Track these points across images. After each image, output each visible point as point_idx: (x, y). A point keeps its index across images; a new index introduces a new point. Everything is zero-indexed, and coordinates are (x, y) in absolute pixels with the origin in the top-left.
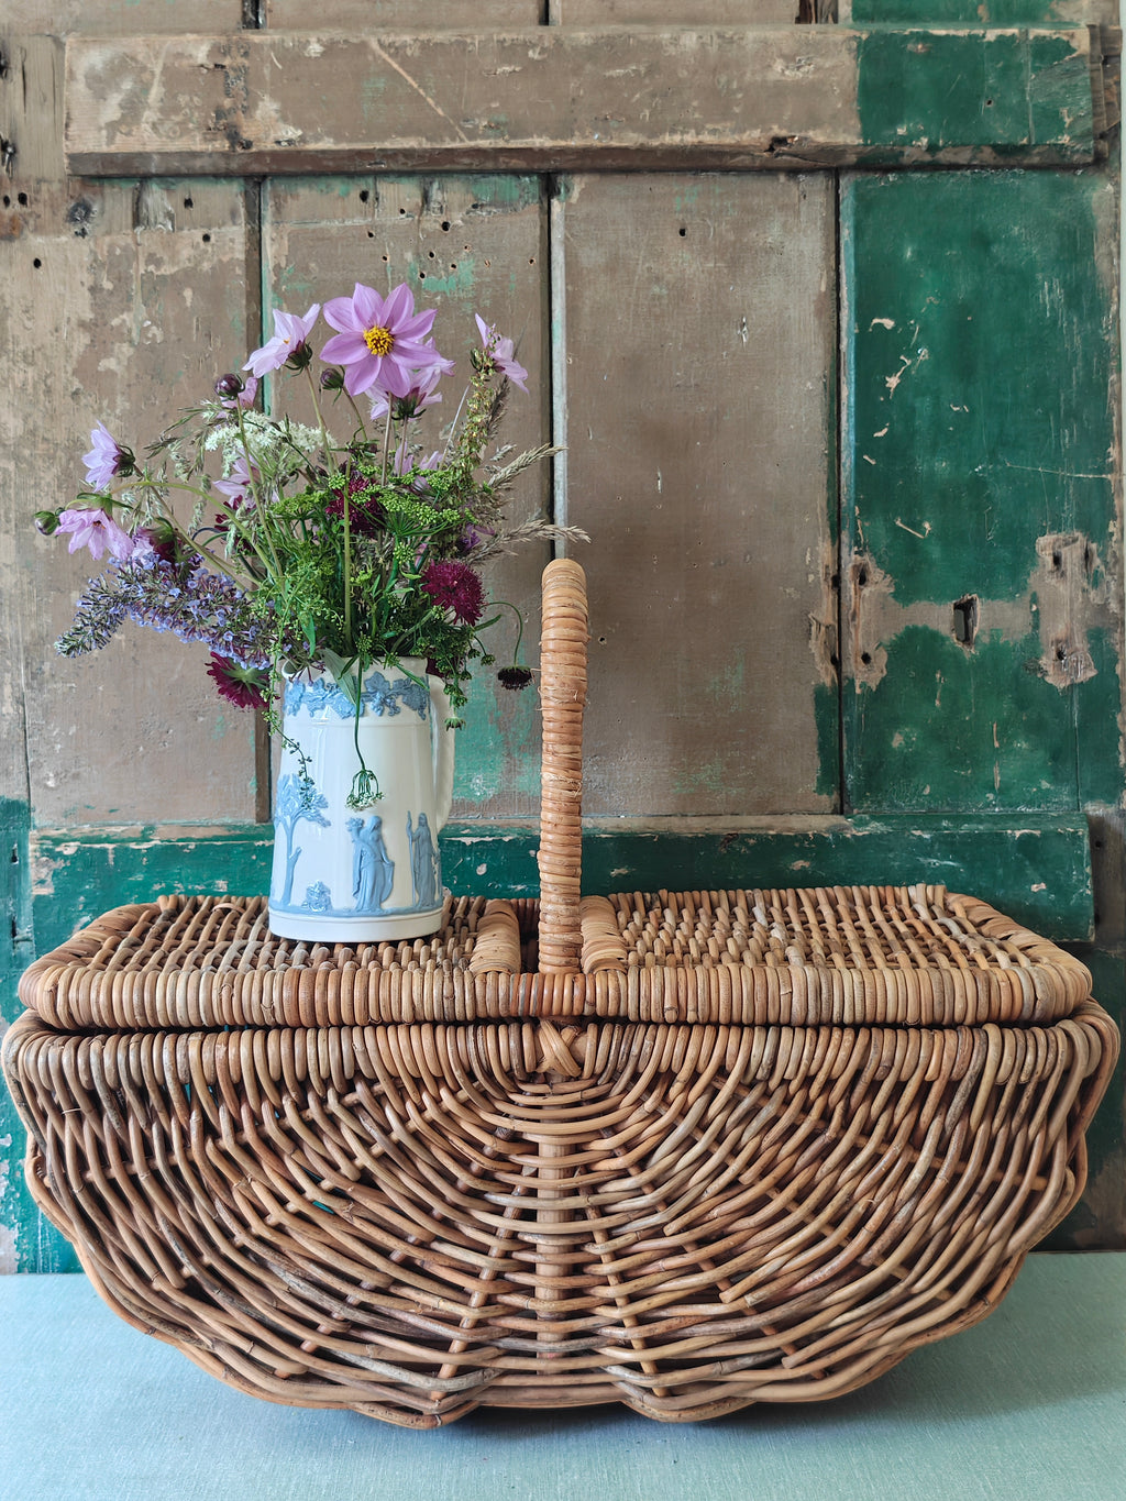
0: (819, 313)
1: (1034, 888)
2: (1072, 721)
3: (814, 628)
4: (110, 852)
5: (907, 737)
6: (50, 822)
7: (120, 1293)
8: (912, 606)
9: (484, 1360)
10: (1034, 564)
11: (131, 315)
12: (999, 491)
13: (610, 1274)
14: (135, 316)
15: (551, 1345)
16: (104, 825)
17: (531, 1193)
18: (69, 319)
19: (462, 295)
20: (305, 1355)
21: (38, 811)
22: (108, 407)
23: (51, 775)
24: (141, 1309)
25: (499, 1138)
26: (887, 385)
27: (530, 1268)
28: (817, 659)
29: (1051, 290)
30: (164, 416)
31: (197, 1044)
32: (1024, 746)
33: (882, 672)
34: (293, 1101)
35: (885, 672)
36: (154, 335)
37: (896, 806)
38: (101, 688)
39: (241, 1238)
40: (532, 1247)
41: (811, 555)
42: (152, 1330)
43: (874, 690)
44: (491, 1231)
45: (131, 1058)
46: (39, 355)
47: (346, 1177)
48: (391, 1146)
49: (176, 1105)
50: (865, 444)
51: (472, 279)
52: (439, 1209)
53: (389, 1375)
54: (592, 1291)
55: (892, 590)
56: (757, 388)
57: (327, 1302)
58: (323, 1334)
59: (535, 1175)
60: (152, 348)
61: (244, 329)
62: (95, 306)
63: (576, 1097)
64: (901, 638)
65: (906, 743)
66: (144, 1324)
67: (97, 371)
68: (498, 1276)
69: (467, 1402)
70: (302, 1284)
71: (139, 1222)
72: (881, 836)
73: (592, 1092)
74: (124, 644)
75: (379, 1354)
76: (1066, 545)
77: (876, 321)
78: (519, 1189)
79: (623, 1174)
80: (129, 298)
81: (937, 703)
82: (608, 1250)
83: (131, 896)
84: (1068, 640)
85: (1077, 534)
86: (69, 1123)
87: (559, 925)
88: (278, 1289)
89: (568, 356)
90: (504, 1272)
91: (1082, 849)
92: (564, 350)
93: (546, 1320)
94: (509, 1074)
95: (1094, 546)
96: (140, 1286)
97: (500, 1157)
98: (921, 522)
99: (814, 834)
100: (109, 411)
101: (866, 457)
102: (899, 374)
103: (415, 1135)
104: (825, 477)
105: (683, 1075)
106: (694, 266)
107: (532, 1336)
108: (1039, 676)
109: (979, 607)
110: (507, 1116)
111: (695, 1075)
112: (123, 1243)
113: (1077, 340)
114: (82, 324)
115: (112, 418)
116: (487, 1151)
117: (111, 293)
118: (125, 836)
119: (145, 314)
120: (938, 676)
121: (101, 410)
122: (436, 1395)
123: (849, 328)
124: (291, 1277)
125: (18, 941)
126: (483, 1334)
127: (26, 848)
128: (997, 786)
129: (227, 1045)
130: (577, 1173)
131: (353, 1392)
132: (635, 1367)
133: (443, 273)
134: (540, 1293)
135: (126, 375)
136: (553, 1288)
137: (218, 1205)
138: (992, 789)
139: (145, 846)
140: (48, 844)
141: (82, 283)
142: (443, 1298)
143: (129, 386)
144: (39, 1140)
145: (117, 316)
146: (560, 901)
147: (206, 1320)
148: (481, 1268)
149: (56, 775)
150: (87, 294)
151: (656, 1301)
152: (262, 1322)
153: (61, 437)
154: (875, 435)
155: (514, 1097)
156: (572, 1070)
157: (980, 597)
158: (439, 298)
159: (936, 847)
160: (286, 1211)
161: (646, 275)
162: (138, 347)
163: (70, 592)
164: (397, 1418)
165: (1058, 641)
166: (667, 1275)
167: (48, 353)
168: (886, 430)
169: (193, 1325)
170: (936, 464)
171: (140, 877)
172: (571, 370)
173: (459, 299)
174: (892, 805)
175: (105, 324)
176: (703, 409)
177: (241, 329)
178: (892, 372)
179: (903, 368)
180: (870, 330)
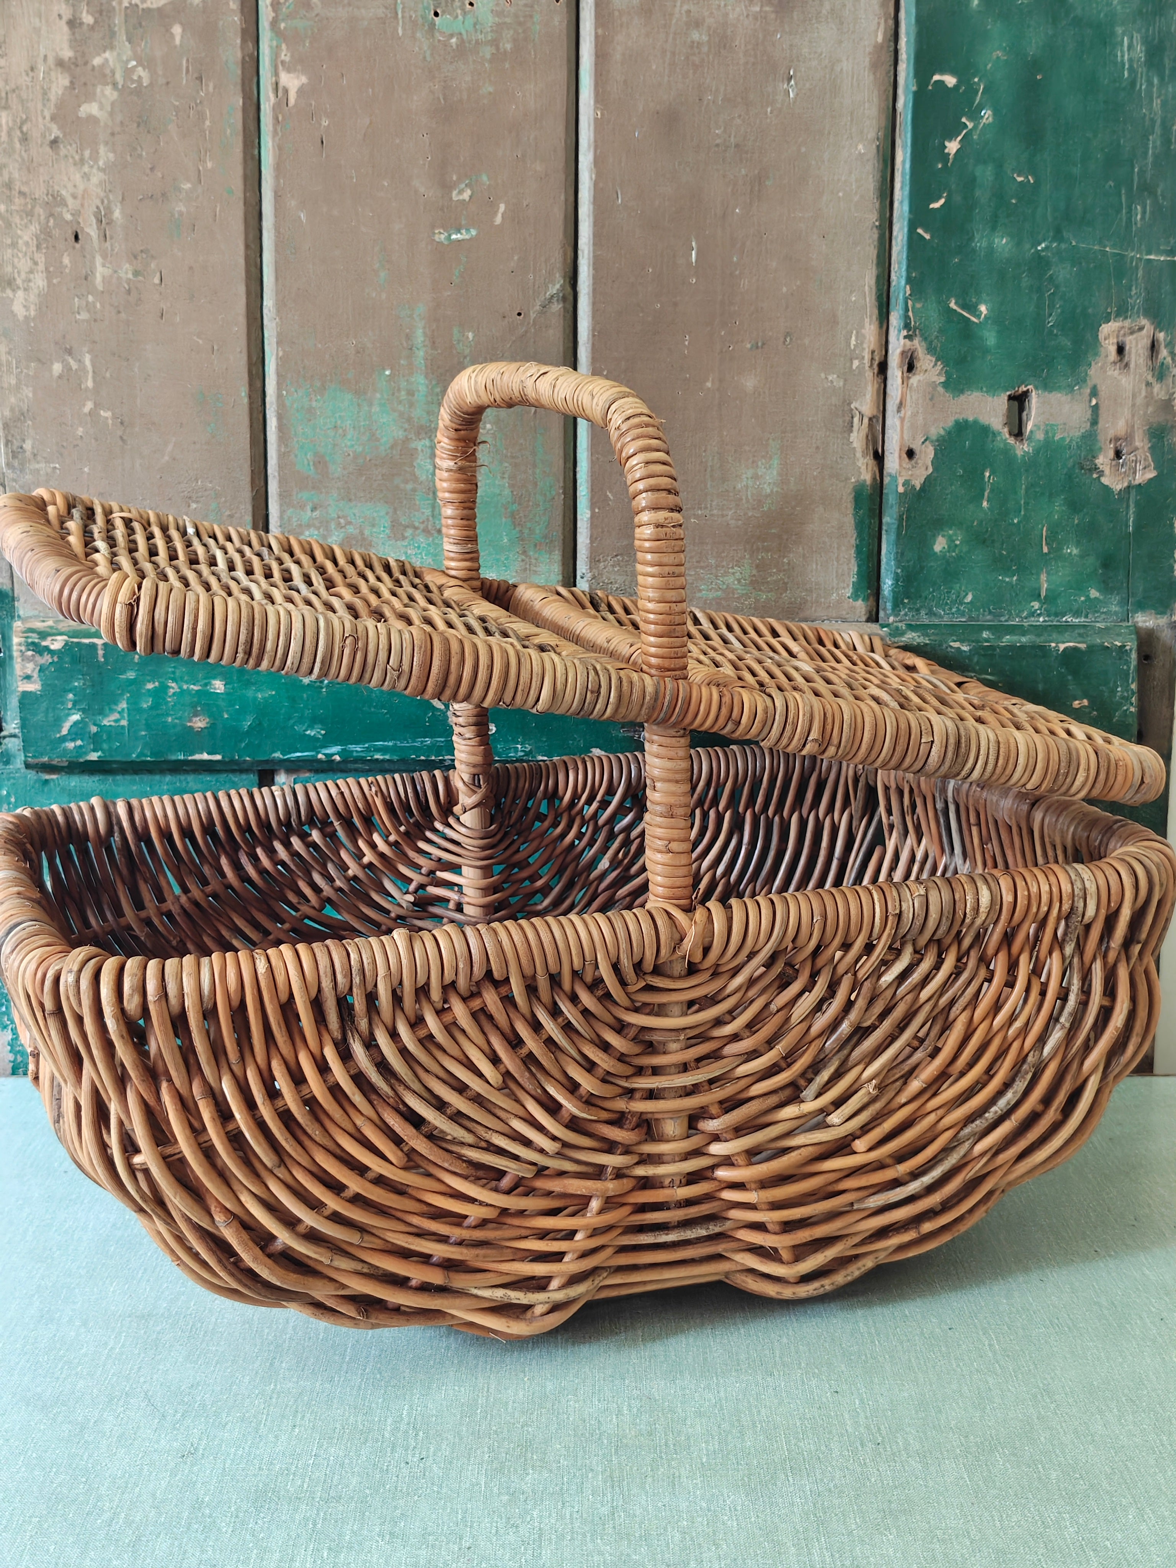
0: (874, 66)
1: (1076, 704)
2: (1127, 526)
3: (856, 420)
4: (99, 647)
5: (951, 540)
6: (36, 613)
8: (962, 398)
10: (1096, 354)
11: (115, 53)
12: (1063, 272)
14: (119, 54)
18: (45, 56)
19: (481, 37)
21: (22, 600)
22: (90, 158)
26: (946, 151)
28: (859, 454)
29: (1130, 47)
30: (152, 169)
32: (1075, 551)
33: (928, 469)
35: (930, 470)
36: (140, 77)
37: (935, 615)
38: (86, 469)
41: (857, 338)
43: (918, 488)
46: (13, 98)
50: (919, 215)
51: (490, 20)
55: (943, 379)
56: (803, 149)
60: (138, 92)
61: (239, 72)
62: (76, 43)
64: (949, 433)
65: (949, 547)
67: (78, 118)
74: (110, 422)
76: (1132, 333)
77: (936, 77)
80: (112, 34)
81: (985, 504)
83: (122, 694)
84: (1129, 438)
85: (1144, 322)
89: (596, 108)
91: (1128, 663)
92: (592, 102)
95: (1161, 336)
98: (977, 304)
100: (92, 163)
101: (920, 231)
102: (959, 138)
104: (876, 252)
106: (738, 9)
108: (1095, 476)
109: (1035, 401)
113: (1157, 103)
114: (60, 63)
115: (95, 171)
117: (92, 28)
119: (130, 53)
120: (987, 474)
121: (82, 161)
123: (906, 86)
125: (4, 737)
127: (10, 639)
128: (1043, 594)
133: (459, 11)
135: (110, 123)
138: (1038, 597)
140: (34, 638)
141: (60, 16)
143: (113, 134)
145: (99, 55)
150: (66, 29)
153: (40, 192)
154: (931, 206)
157: (1036, 388)
158: (454, 40)
159: (975, 660)
161: (684, 19)
162: (123, 91)
163: (52, 364)
165: (1117, 439)
167: (24, 95)
168: (942, 201)
170: (996, 241)
171: (131, 675)
172: (599, 125)
173: (477, 41)
174: (931, 613)
175: (86, 63)
176: (743, 172)
177: (236, 72)
178: (951, 137)
179: (965, 132)
180: (930, 87)
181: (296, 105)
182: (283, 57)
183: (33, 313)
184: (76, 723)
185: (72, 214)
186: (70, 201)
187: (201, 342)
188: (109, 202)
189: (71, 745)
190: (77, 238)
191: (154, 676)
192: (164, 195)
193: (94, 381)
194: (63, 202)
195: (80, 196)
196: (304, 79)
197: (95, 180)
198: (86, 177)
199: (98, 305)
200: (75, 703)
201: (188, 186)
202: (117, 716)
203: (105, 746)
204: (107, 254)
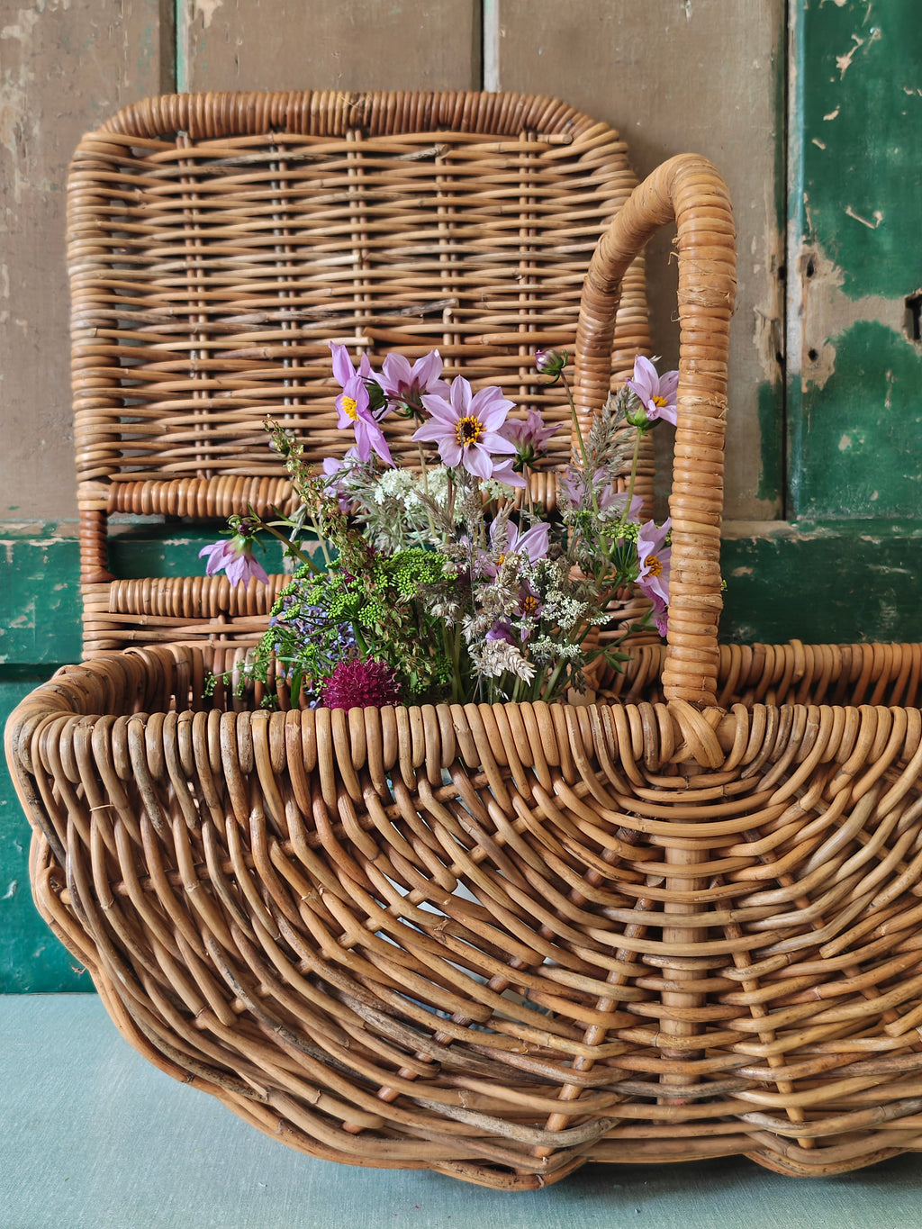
3: (759, 323)
4: (8, 548)
5: (855, 439)
7: (154, 1033)
8: (861, 300)
9: (603, 1109)
13: (754, 1005)
15: (682, 1090)
16: (5, 522)
17: (658, 907)
20: (384, 1105)
22: (11, 76)
24: (180, 1053)
25: (622, 841)
26: (838, 66)
27: (655, 997)
28: (762, 356)
30: (71, 88)
31: (263, 723)
33: (829, 369)
34: (377, 795)
35: (833, 371)
37: (842, 513)
39: (308, 962)
40: (657, 972)
41: (758, 242)
42: (190, 1077)
43: (821, 388)
44: (610, 952)
45: (181, 740)
47: (442, 888)
48: (497, 849)
49: (234, 799)
50: (814, 126)
52: (550, 925)
53: (487, 1128)
54: (731, 1025)
55: (842, 282)
56: (701, 65)
57: (413, 1040)
58: (406, 1079)
59: (663, 885)
60: (59, 15)
63: (718, 791)
64: (850, 334)
65: (854, 446)
66: (180, 1069)
68: (620, 1007)
69: (576, 1158)
70: (382, 1019)
71: (181, 945)
72: (829, 541)
73: (736, 787)
74: (25, 330)
75: (474, 1102)
78: (643, 902)
79: (771, 885)
81: (887, 403)
82: (754, 975)
83: (30, 596)
86: (96, 821)
87: (698, 584)
88: (352, 1025)
89: (501, 28)
90: (628, 1003)
92: (497, 23)
93: (675, 1059)
94: (639, 763)
96: (181, 1024)
97: (622, 864)
98: (872, 211)
99: (757, 540)
101: (815, 141)
102: (850, 54)
103: (525, 836)
104: (772, 161)
105: (852, 765)
107: (655, 1078)
110: (632, 814)
111: (866, 766)
112: (160, 971)
115: (15, 89)
116: (608, 856)
118: (26, 532)
120: (888, 374)
122: (542, 1151)
123: (798, 5)
124: (369, 1011)
126: (602, 1077)
129: (300, 724)
130: (714, 884)
131: (439, 1149)
132: (778, 1113)
134: (669, 1026)
135: (31, 45)
136: (686, 1022)
137: (282, 923)
139: (46, 543)
142: (553, 1034)
143: (33, 55)
144: (54, 846)
146: (701, 553)
147: (262, 1064)
148: (598, 997)
151: (810, 1035)
152: (331, 1065)
154: (825, 118)
155: (642, 793)
156: (715, 758)
159: (887, 552)
160: (366, 928)
162: (44, 14)
164: (490, 1180)
166: (822, 1005)
168: (835, 114)
169: (243, 1069)
170: (889, 151)
171: (40, 576)
172: (503, 43)
174: (838, 511)
176: (643, 87)
178: (842, 52)
179: (855, 48)
180: (821, 7)
181: (211, 26)
188: (28, 119)
191: (63, 578)
192: (82, 112)
193: (10, 291)
196: (219, 3)
197: (15, 98)
198: (6, 95)
199: (16, 218)
201: (106, 103)
202: (25, 618)
203: (12, 649)
204: (25, 168)
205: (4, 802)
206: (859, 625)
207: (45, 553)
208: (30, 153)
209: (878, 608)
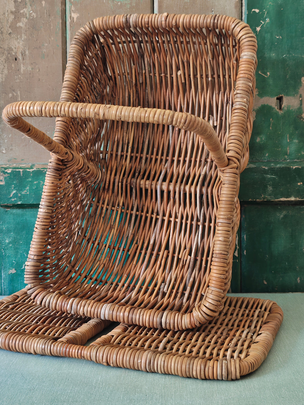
0: (236, 7)
1: (299, 184)
4: (21, 172)
5: (261, 138)
6: (4, 163)
8: (263, 98)
10: (301, 86)
11: (27, 9)
12: (291, 63)
14: (28, 9)
16: (20, 164)
18: (8, 10)
19: (127, 2)
22: (20, 37)
23: (4, 149)
26: (257, 30)
30: (37, 40)
32: (297, 141)
35: (255, 119)
36: (33, 15)
37: (257, 160)
55: (258, 93)
60: (33, 19)
61: (61, 13)
62: (17, 7)
64: (260, 108)
65: (261, 141)
67: (16, 27)
72: (253, 168)
77: (253, 10)
80: (26, 4)
81: (271, 128)
83: (27, 185)
98: (267, 72)
100: (20, 39)
102: (260, 26)
108: (302, 120)
109: (284, 99)
114: (12, 12)
115: (21, 41)
117: (20, 2)
118: (26, 167)
119: (30, 9)
120: (271, 120)
121: (17, 38)
123: (245, 12)
128: (288, 154)
135: (25, 28)
138: (287, 154)
139: (31, 170)
140: (3, 169)
143: (26, 31)
145: (22, 10)
149: (6, 149)
150: (13, 3)
153: (6, 47)
157: (285, 95)
158: (119, 3)
159: (269, 171)
162: (28, 19)
163: (9, 94)
167: (2, 21)
170: (271, 55)
171: (30, 179)
173: (125, 3)
175: (19, 12)
177: (59, 13)
178: (258, 26)
179: (262, 25)
180: (252, 13)
181: (76, 22)
182: (72, 9)
183: (4, 80)
184: (14, 194)
185: (15, 53)
186: (14, 49)
187: (50, 87)
188: (25, 49)
189: (13, 200)
190: (16, 59)
191: (37, 180)
192: (40, 47)
193: (21, 99)
194: (12, 50)
195: (17, 48)
196: (78, 15)
197: (21, 43)
198: (19, 43)
199: (22, 78)
200: (14, 188)
201: (47, 44)
202: (26, 191)
203: (23, 200)
204: (24, 63)
205: (21, 242)
206: (261, 192)
207: (31, 173)
208: (25, 59)
209: (267, 187)
